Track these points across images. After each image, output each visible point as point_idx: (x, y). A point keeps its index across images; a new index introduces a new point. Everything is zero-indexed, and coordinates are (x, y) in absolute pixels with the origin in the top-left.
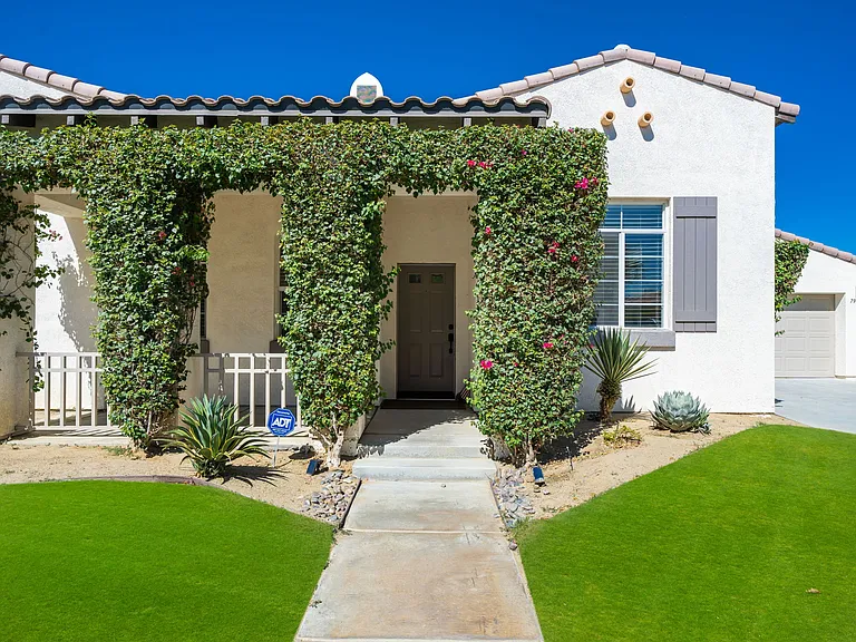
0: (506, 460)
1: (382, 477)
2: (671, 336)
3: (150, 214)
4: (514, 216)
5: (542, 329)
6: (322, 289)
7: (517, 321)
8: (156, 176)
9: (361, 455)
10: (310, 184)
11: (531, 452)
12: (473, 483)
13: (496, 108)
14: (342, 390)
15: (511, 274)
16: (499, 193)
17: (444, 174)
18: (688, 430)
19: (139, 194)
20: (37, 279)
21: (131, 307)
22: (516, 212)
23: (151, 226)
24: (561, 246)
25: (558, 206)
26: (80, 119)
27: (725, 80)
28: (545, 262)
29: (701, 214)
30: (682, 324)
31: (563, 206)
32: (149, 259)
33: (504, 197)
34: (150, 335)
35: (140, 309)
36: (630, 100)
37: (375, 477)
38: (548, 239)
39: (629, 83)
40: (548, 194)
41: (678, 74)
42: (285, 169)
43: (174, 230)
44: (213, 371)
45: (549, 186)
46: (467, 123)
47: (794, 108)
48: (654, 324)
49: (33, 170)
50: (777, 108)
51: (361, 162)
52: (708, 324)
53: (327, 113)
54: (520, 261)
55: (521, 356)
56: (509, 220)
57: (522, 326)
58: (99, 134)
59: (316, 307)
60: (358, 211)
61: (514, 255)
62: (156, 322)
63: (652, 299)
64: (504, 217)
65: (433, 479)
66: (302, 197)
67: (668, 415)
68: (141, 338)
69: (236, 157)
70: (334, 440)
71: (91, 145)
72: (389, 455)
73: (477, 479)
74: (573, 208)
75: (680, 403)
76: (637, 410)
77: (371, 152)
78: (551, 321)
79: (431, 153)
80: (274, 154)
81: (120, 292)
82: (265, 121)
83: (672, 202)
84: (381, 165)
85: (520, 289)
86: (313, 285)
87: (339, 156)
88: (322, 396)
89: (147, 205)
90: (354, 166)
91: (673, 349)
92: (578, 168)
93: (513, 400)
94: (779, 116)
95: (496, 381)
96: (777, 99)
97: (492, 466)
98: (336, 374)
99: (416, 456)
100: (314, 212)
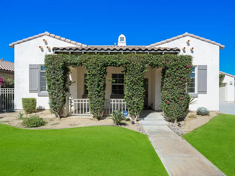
0: (170, 121)
1: (145, 125)
2: (197, 95)
3: (101, 72)
4: (174, 73)
5: (179, 95)
6: (135, 87)
7: (174, 94)
8: (102, 65)
9: (140, 120)
10: (134, 66)
11: (176, 120)
12: (164, 126)
13: (169, 51)
14: (138, 107)
15: (173, 84)
16: (171, 68)
17: (160, 64)
18: (205, 115)
19: (99, 68)
20: (70, 84)
21: (96, 91)
22: (175, 72)
23: (100, 74)
24: (183, 79)
25: (183, 71)
26: (85, 53)
27: (209, 40)
28: (180, 82)
29: (203, 69)
30: (199, 92)
31: (184, 71)
32: (100, 81)
33: (172, 69)
34: (100, 96)
35: (98, 91)
36: (188, 45)
37: (144, 125)
38: (181, 77)
39: (189, 41)
40: (181, 68)
41: (199, 39)
42: (129, 64)
43: (105, 75)
44: (108, 103)
45: (181, 67)
46: (163, 53)
47: (223, 46)
48: (193, 92)
49: (77, 63)
50: (220, 46)
51: (144, 62)
52: (205, 92)
53: (135, 51)
54: (175, 82)
55: (175, 101)
56: (173, 74)
57: (175, 95)
58: (90, 56)
59: (133, 91)
60: (142, 72)
61: (174, 81)
62: (101, 94)
63: (193, 87)
64: (172, 73)
65: (156, 125)
66: (132, 69)
67: (201, 112)
68: (98, 97)
69: (119, 61)
70: (135, 117)
71: (89, 58)
72: (145, 120)
73: (165, 125)
74: (186, 71)
75: (203, 109)
76: (190, 110)
77: (146, 60)
78: (181, 94)
79: (157, 60)
80: (127, 61)
81: (94, 88)
82: (122, 53)
83: (197, 66)
84: (147, 63)
85: (175, 87)
86: (133, 87)
87: (139, 61)
88: (134, 109)
89: (100, 71)
90: (143, 63)
91: (197, 97)
92: (187, 63)
93: (173, 109)
94: (220, 48)
95: (170, 106)
96: (220, 44)
97: (168, 123)
98: (137, 104)
99: (151, 120)
100: (134, 72)
